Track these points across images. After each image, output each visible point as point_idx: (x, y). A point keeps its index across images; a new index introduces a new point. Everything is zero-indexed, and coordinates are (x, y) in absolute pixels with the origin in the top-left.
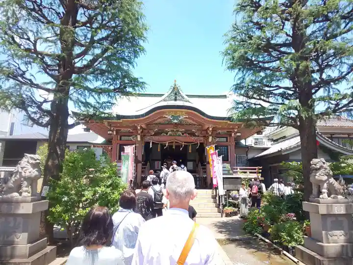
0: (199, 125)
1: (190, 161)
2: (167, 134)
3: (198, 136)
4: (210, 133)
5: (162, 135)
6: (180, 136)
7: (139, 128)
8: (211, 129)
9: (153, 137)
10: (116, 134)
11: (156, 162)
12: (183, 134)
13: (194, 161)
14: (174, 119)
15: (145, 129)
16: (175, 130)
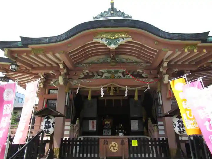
0: (147, 62)
1: (135, 119)
2: (102, 76)
3: (147, 78)
4: (165, 72)
5: (95, 77)
6: (120, 77)
7: (61, 66)
8: (165, 65)
9: (82, 80)
10: (44, 87)
11: (91, 122)
12: (124, 76)
13: (139, 119)
14: (110, 44)
15: (71, 70)
16: (113, 70)
